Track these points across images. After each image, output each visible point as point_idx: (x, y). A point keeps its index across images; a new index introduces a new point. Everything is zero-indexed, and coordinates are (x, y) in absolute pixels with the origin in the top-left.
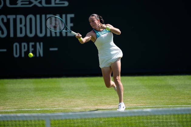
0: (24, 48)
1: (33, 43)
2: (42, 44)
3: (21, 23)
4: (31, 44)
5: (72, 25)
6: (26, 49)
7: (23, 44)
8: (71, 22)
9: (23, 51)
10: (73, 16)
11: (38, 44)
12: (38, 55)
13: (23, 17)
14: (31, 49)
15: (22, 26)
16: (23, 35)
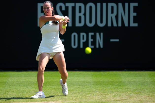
0: (83, 39)
1: (93, 34)
2: (102, 34)
3: (80, 12)
4: (90, 34)
5: (135, 14)
6: (85, 40)
7: (82, 34)
8: (134, 12)
9: (82, 41)
10: (136, 4)
11: (98, 34)
12: (97, 47)
13: (82, 5)
14: (90, 40)
15: (82, 15)
16: (82, 24)
